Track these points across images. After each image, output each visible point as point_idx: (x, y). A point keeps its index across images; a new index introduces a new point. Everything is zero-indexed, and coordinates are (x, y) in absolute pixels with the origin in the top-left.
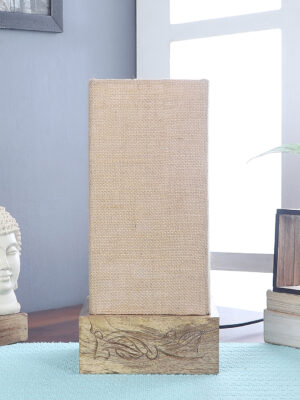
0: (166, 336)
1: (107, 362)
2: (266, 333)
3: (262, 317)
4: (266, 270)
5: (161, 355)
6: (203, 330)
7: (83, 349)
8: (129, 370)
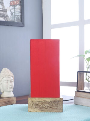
0: (50, 103)
1: (35, 109)
2: (75, 102)
3: (74, 98)
4: (75, 86)
5: (48, 107)
6: (59, 101)
7: (29, 106)
8: (40, 111)
